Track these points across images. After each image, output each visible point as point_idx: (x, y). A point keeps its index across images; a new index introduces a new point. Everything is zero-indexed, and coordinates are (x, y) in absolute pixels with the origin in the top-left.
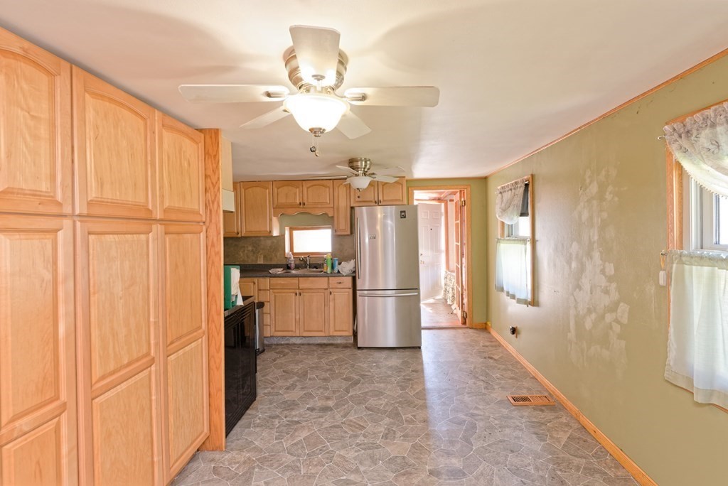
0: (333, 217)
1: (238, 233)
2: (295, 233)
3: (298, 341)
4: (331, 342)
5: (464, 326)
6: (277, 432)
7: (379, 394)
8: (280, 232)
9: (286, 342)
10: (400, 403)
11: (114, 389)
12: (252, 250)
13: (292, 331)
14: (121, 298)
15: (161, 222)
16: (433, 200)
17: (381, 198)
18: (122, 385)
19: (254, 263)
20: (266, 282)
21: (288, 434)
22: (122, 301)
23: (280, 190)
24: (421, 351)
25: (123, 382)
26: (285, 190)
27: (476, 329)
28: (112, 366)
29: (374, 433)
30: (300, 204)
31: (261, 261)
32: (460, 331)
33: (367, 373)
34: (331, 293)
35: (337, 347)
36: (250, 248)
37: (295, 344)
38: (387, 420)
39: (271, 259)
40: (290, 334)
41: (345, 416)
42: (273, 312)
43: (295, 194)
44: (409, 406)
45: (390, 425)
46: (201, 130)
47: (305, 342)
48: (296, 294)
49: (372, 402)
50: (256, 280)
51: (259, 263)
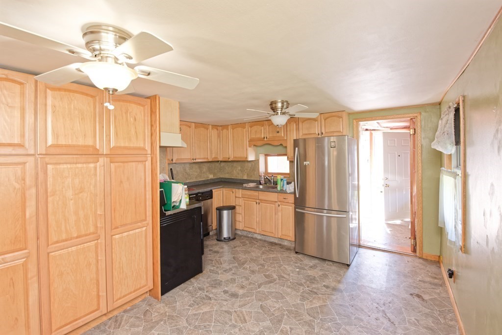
0: (286, 147)
1: (229, 158)
2: (269, 158)
3: (259, 237)
4: (280, 242)
5: (413, 254)
6: (193, 301)
7: (279, 297)
8: (256, 158)
9: (252, 236)
10: (290, 312)
11: (67, 249)
12: (241, 170)
13: (254, 229)
14: (71, 200)
15: (106, 156)
16: (404, 128)
17: (323, 131)
18: (73, 248)
19: (241, 178)
20: (240, 192)
21: (198, 305)
22: (72, 201)
23: (252, 129)
24: (348, 269)
25: (73, 246)
26: (255, 128)
27: (426, 260)
28: (64, 236)
29: (249, 331)
30: (264, 138)
31: (245, 178)
32: (406, 258)
33: (285, 276)
34: (279, 205)
35: (282, 248)
36: (239, 168)
37: (256, 239)
38: (267, 323)
39: (251, 176)
40: (253, 231)
41: (240, 306)
42: (243, 214)
43: (261, 130)
44: (295, 317)
45: (266, 328)
46: (148, 98)
47: (263, 239)
48: (257, 203)
49: (269, 302)
50: (234, 190)
51: (244, 178)
